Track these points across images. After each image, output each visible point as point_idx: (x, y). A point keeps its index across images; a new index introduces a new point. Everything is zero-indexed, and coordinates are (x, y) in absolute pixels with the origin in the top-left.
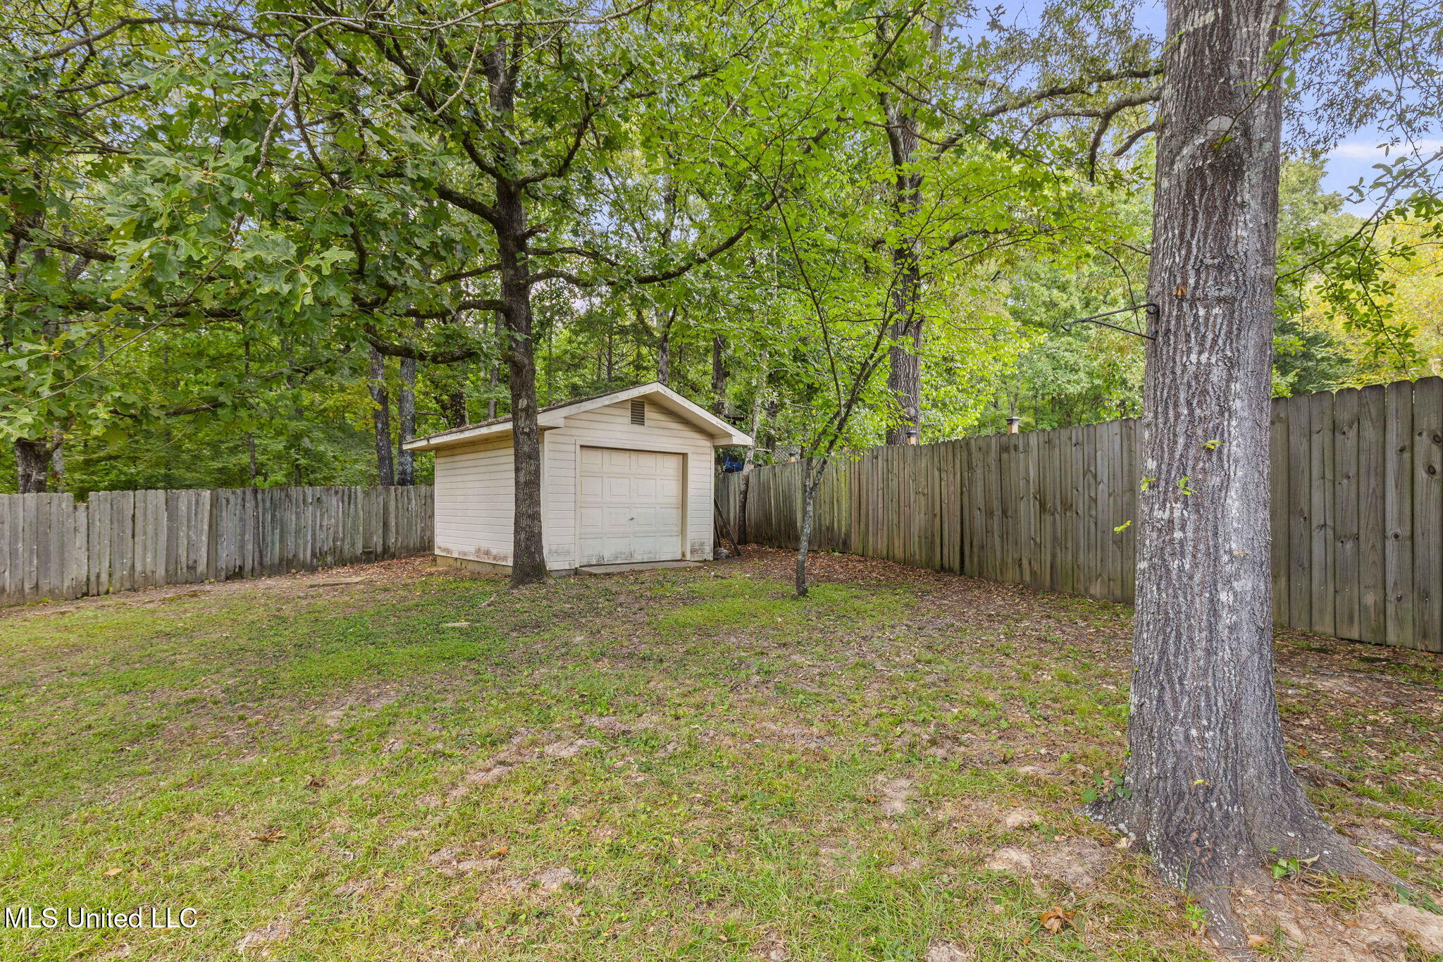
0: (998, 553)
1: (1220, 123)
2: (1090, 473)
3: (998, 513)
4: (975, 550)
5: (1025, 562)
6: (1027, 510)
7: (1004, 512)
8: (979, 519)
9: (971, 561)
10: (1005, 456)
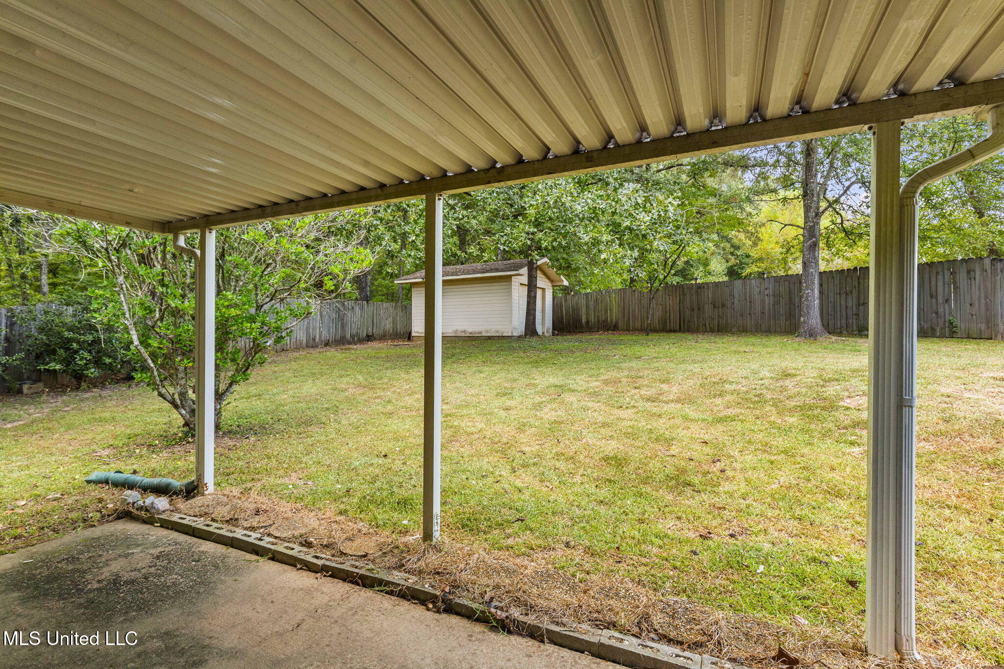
0: (696, 322)
1: (814, 239)
2: (732, 295)
3: (696, 309)
4: (686, 323)
5: (707, 325)
6: (708, 309)
7: (699, 309)
8: (688, 313)
9: (684, 326)
10: (699, 290)
